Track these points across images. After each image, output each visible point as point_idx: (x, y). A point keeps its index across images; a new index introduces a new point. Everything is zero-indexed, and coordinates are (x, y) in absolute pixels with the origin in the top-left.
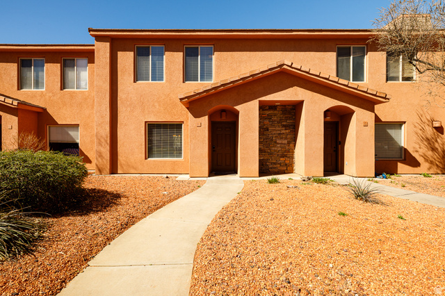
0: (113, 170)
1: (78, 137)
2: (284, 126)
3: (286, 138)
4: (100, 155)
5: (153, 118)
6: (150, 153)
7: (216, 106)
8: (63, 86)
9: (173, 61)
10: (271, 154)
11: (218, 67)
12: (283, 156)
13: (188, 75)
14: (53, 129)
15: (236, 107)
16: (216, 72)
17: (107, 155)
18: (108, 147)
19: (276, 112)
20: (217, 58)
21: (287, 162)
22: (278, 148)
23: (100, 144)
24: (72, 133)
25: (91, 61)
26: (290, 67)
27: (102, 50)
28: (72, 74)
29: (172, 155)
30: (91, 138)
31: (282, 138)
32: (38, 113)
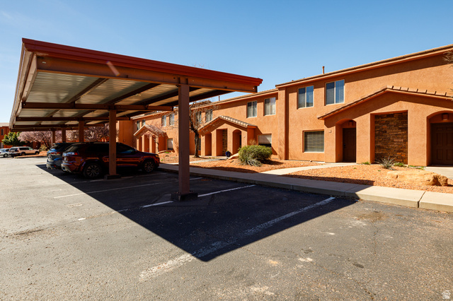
0: (287, 158)
1: (271, 140)
2: (400, 129)
3: (402, 138)
4: (280, 150)
5: (307, 129)
6: (305, 148)
7: (341, 120)
8: (264, 114)
9: (319, 93)
10: (389, 149)
11: (347, 93)
12: (399, 151)
13: (327, 101)
14: (260, 136)
15: (354, 120)
16: (346, 96)
17: (284, 150)
18: (284, 146)
19: (393, 119)
20: (346, 87)
21: (403, 156)
22: (395, 145)
23: (281, 144)
24: (268, 138)
25: (277, 99)
26: (392, 89)
27: (282, 94)
28: (268, 107)
29: (318, 150)
30: (276, 142)
31: (398, 138)
32: (254, 129)
